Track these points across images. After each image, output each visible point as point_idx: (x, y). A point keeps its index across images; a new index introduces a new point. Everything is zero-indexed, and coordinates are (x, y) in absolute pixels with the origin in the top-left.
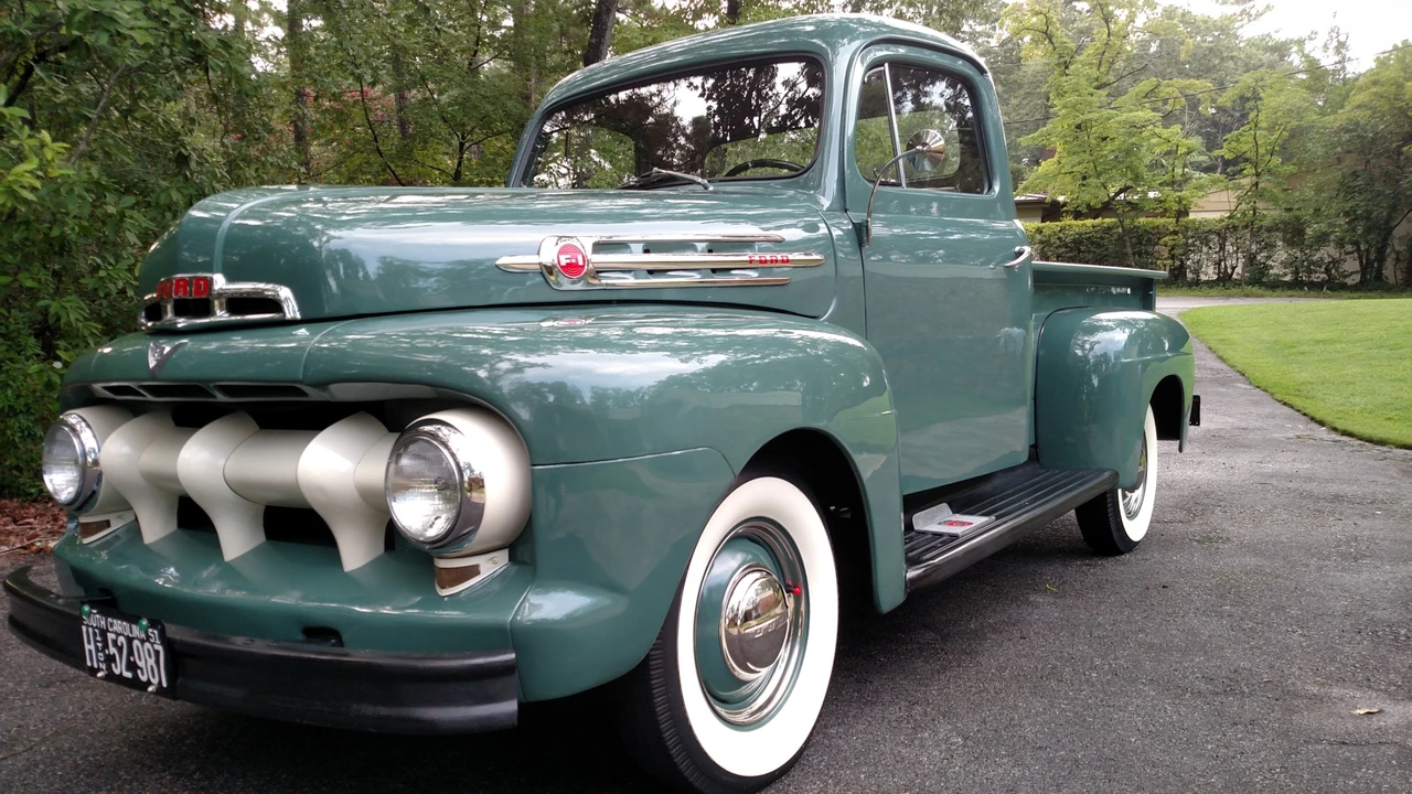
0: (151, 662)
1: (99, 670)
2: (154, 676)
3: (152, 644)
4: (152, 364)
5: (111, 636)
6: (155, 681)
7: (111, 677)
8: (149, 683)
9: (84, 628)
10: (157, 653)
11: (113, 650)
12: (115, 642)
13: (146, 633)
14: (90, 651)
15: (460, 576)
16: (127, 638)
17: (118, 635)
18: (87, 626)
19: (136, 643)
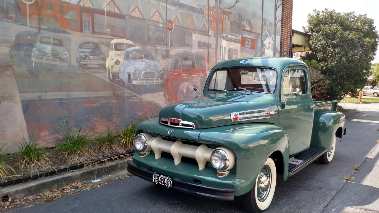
0: (169, 183)
1: (156, 183)
2: (169, 185)
3: (170, 180)
4: (169, 133)
5: (160, 178)
6: (169, 186)
7: (159, 184)
8: (167, 186)
9: (154, 176)
10: (170, 182)
11: (160, 180)
12: (161, 179)
13: (169, 178)
14: (154, 179)
15: (222, 175)
16: (164, 179)
17: (162, 178)
18: (154, 175)
19: (166, 180)
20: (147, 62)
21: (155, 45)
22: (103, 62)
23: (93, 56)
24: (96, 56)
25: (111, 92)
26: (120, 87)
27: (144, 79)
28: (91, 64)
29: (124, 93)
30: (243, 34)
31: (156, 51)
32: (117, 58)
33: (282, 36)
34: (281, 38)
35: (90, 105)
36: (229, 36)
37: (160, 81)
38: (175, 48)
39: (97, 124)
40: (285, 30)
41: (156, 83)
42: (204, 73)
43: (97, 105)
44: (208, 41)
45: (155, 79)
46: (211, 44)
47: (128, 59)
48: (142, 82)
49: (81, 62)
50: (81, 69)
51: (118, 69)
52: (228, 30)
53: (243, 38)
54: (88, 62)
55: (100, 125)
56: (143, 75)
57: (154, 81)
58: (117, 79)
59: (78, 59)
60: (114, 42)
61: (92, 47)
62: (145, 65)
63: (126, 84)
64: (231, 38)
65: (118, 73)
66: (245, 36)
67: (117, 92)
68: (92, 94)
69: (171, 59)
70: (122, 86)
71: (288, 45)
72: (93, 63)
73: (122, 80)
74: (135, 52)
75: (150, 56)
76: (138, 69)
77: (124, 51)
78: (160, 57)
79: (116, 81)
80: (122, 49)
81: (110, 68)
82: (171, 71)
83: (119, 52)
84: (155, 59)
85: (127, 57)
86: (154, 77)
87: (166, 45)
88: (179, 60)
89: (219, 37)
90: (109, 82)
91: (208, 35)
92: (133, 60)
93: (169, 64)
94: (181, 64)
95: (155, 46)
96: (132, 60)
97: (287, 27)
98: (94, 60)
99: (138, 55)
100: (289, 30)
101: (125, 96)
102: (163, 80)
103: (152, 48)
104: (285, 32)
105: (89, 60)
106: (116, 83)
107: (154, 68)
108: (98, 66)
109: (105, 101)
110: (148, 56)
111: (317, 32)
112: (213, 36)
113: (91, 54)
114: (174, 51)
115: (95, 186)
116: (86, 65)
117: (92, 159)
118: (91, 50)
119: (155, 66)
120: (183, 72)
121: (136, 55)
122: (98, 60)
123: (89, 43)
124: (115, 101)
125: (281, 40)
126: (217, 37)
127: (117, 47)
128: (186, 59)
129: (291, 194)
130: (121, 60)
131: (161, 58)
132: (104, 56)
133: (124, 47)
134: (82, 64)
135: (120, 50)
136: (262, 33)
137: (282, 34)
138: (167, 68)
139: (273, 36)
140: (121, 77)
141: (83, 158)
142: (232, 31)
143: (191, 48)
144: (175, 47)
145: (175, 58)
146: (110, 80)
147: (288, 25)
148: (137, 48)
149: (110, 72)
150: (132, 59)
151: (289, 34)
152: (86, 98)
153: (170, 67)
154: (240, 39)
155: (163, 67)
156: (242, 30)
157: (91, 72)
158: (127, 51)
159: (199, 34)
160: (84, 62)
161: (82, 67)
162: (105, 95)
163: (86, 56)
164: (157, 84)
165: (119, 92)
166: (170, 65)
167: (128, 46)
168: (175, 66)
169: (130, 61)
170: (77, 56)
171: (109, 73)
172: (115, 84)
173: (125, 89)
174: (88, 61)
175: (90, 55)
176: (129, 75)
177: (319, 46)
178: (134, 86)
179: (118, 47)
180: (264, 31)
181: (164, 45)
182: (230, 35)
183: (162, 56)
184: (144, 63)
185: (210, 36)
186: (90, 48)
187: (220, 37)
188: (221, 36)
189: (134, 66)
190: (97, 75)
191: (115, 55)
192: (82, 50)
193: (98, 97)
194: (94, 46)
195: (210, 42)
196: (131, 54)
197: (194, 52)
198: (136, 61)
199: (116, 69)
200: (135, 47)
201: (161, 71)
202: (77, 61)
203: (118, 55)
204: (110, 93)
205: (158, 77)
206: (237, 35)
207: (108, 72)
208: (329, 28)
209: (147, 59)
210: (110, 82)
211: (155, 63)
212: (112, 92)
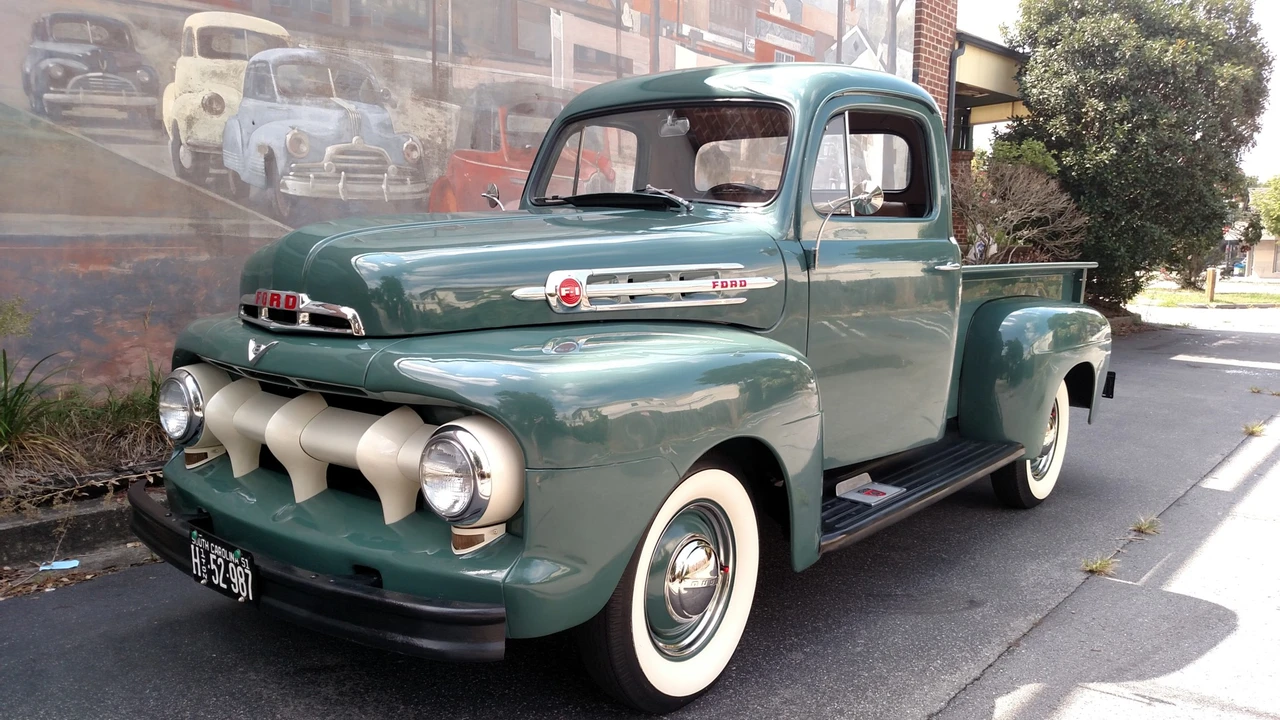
0: (242, 580)
1: (202, 578)
2: (243, 591)
3: (244, 569)
4: (251, 356)
5: (212, 557)
6: (245, 594)
7: (210, 584)
8: (239, 595)
9: (192, 546)
10: (247, 575)
11: (213, 567)
12: (215, 562)
13: (240, 560)
14: (196, 563)
15: (470, 541)
16: (225, 560)
17: (218, 557)
18: (195, 546)
19: (231, 565)
20: (347, 112)
21: (385, 46)
22: (150, 100)
23: (100, 74)
24: (115, 73)
25: (187, 221)
26: (228, 201)
27: (336, 175)
28: (93, 105)
29: (247, 227)
30: (763, 32)
31: (391, 70)
32: (214, 87)
33: (917, 51)
34: (916, 57)
35: (92, 268)
36: (708, 37)
37: (408, 189)
38: (476, 65)
39: (126, 345)
40: (929, 31)
41: (390, 194)
42: (602, 170)
43: (126, 268)
44: (619, 47)
45: (389, 180)
46: (629, 62)
47: (262, 91)
48: (328, 186)
49: (46, 96)
50: (46, 121)
51: (219, 130)
52: (703, 14)
53: (760, 44)
54: (81, 96)
55: (139, 350)
56: (334, 161)
57: (384, 187)
58: (213, 171)
59: (33, 81)
60: (197, 21)
61: (94, 35)
62: (340, 120)
63: (253, 193)
64: (714, 44)
65: (220, 148)
66: (771, 39)
67: (212, 222)
68: (100, 227)
69: (456, 107)
70: (235, 198)
71: (943, 87)
72: (100, 100)
73: (236, 175)
74: (294, 67)
75: (364, 86)
76: (310, 136)
77: (246, 63)
78: (408, 92)
79: (209, 180)
80: (233, 51)
81: (182, 126)
82: (458, 153)
83: (220, 64)
84: (386, 101)
85: (258, 84)
86: (382, 172)
87: (436, 47)
88: (496, 114)
89: (664, 34)
90: (178, 179)
91: (618, 25)
92: (285, 99)
93: (449, 123)
94: (505, 127)
95: (382, 50)
96: (279, 98)
97: (936, 18)
98: (105, 90)
99: (308, 81)
100: (946, 30)
101: (249, 238)
102: (423, 187)
103: (370, 54)
104: (932, 39)
105: (81, 90)
106: (207, 187)
107: (383, 134)
108: (123, 115)
109: (162, 256)
110: (350, 86)
111: (1051, 43)
112: (637, 28)
113: (92, 62)
114: (468, 76)
115: (34, 587)
116: (67, 106)
117: (61, 477)
118: (93, 47)
119: (387, 127)
120: (510, 158)
121: (299, 81)
122: (123, 92)
123: (79, 19)
124: (205, 257)
125: (916, 65)
126: (657, 35)
127: (211, 44)
128: (524, 109)
129: (840, 627)
130: (232, 95)
131: (413, 99)
132: (151, 76)
133: (243, 46)
134: (52, 104)
135: (227, 56)
136: (841, 33)
137: (917, 43)
138: (439, 140)
139: (883, 49)
140: (231, 161)
141: (22, 473)
142: (717, 19)
143: (545, 69)
144: (472, 61)
145: (475, 103)
146: (182, 172)
147: (941, 14)
148: (303, 51)
149: (183, 141)
150: (280, 94)
151: (946, 45)
152: (73, 240)
153: (452, 137)
154: (752, 50)
155: (425, 135)
156: (759, 15)
157: (92, 136)
158: (260, 62)
159: (577, 15)
160: (59, 96)
161: (49, 116)
162: (158, 231)
163: (69, 73)
164: (394, 198)
165: (224, 223)
166: (454, 127)
167: (263, 43)
168: (478, 134)
169: (273, 99)
170: (28, 70)
171: (178, 143)
172: (202, 190)
173: (249, 211)
174: (78, 93)
175: (86, 68)
176: (270, 159)
177: (1054, 92)
178: (294, 201)
179: (216, 44)
180: (848, 28)
181: (425, 48)
182: (711, 31)
183: (416, 92)
184: (336, 114)
185: (627, 29)
186: (87, 42)
187: (669, 35)
188: (675, 34)
189: (292, 122)
190: (124, 151)
191: (203, 74)
192: (51, 46)
193: (126, 239)
194: (105, 34)
195: (626, 53)
196: (275, 73)
197: (558, 87)
198: (299, 104)
199: (208, 130)
200: (296, 46)
201: (413, 148)
202: (27, 88)
203: (214, 74)
204: (182, 226)
205: (400, 171)
206: (740, 34)
207: (170, 143)
208: (1094, 28)
209: (350, 98)
210: (183, 181)
211: (387, 115)
212: (194, 221)
